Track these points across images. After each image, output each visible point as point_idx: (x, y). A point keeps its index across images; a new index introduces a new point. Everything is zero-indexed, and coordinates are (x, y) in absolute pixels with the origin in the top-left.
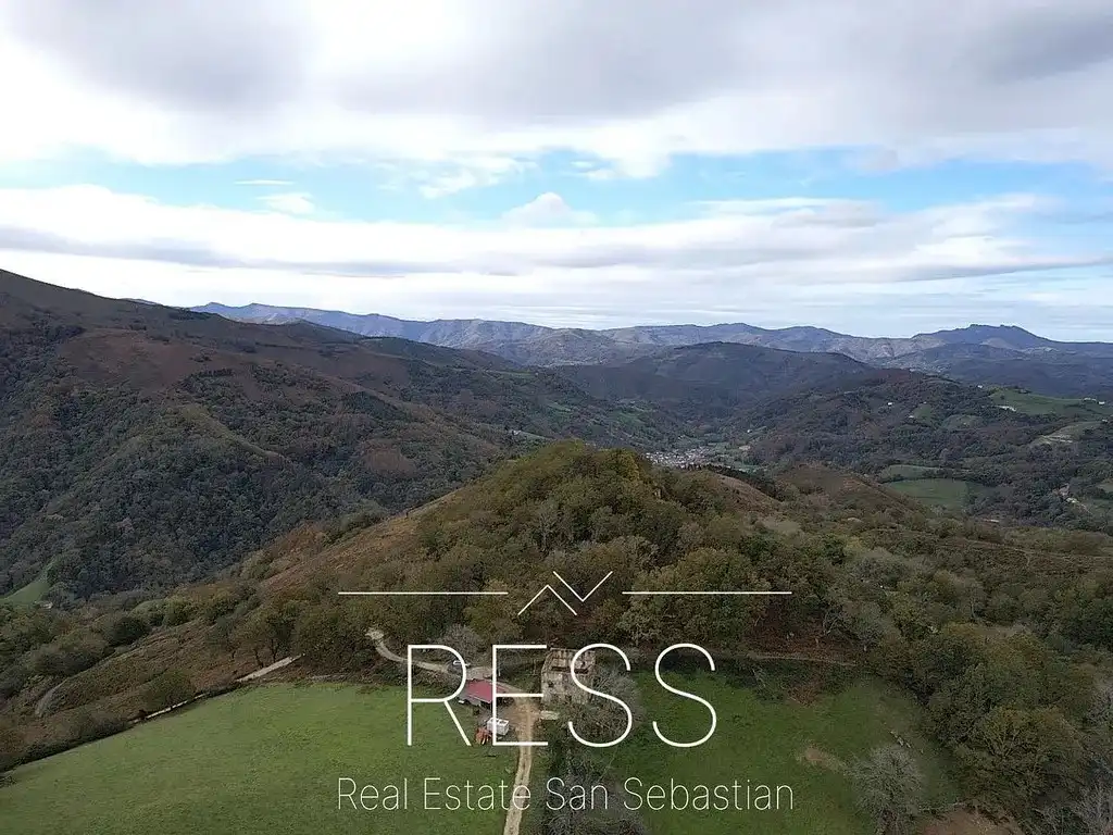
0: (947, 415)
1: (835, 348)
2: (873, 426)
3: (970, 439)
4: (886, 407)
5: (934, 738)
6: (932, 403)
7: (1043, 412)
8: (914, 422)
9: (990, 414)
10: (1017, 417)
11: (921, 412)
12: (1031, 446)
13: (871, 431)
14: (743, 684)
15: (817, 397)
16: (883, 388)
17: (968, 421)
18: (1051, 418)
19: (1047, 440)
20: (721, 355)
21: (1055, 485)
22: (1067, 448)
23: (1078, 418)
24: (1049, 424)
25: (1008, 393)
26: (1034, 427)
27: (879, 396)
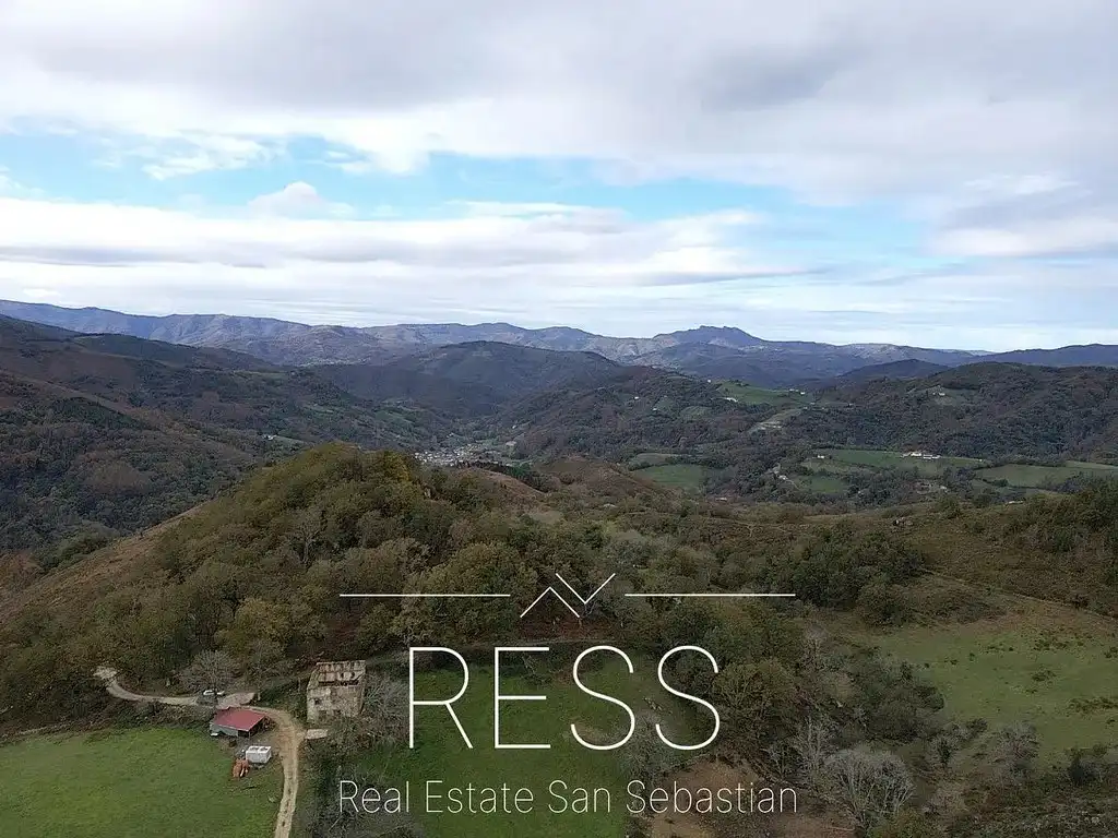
0: (684, 407)
1: (590, 347)
2: (623, 418)
3: (701, 427)
4: (634, 401)
6: (671, 397)
7: (759, 402)
8: (657, 414)
9: (718, 406)
10: (742, 408)
11: (664, 405)
12: (750, 432)
13: (623, 422)
15: (573, 394)
16: (630, 384)
17: (701, 412)
18: (765, 407)
19: (762, 426)
20: (486, 354)
21: (770, 465)
22: (777, 433)
23: (786, 406)
24: (763, 412)
25: (732, 387)
26: (753, 416)
27: (628, 391)
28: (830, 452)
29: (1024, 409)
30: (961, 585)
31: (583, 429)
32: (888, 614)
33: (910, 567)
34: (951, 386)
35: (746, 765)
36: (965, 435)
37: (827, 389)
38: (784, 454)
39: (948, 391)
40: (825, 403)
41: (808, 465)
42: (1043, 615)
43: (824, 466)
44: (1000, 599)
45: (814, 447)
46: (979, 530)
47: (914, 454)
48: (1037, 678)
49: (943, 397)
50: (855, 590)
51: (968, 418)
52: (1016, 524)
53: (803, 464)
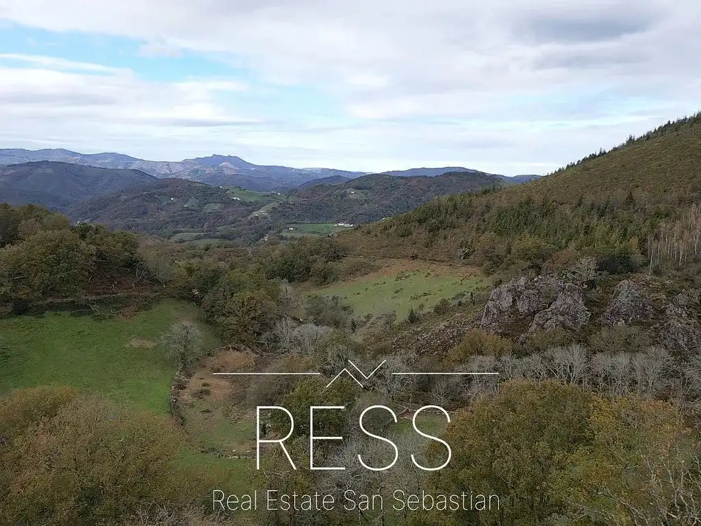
0: (205, 204)
1: (133, 167)
2: (164, 213)
3: (218, 216)
4: (169, 201)
5: (207, 322)
6: (197, 198)
7: (252, 199)
8: (188, 209)
9: (228, 203)
10: (243, 203)
11: (191, 203)
12: (249, 218)
13: (163, 215)
14: (81, 314)
15: (125, 197)
16: (167, 190)
17: (217, 207)
18: (257, 202)
19: (256, 214)
20: (49, 171)
21: (263, 236)
22: (265, 218)
23: (269, 202)
24: (256, 206)
25: (235, 191)
26: (249, 208)
27: (165, 194)
28: (297, 226)
29: (391, 199)
30: (361, 259)
31: (134, 221)
32: (325, 278)
33: (337, 255)
34: (357, 188)
35: (248, 350)
36: (365, 214)
37: (292, 192)
38: (270, 228)
39: (355, 190)
40: (291, 200)
41: (284, 234)
42: (398, 266)
43: (293, 234)
44: (379, 262)
45: (287, 223)
46: (369, 233)
47: (340, 224)
48: (397, 292)
49: (353, 194)
50: (308, 269)
51: (366, 205)
52: (386, 227)
53: (281, 234)
